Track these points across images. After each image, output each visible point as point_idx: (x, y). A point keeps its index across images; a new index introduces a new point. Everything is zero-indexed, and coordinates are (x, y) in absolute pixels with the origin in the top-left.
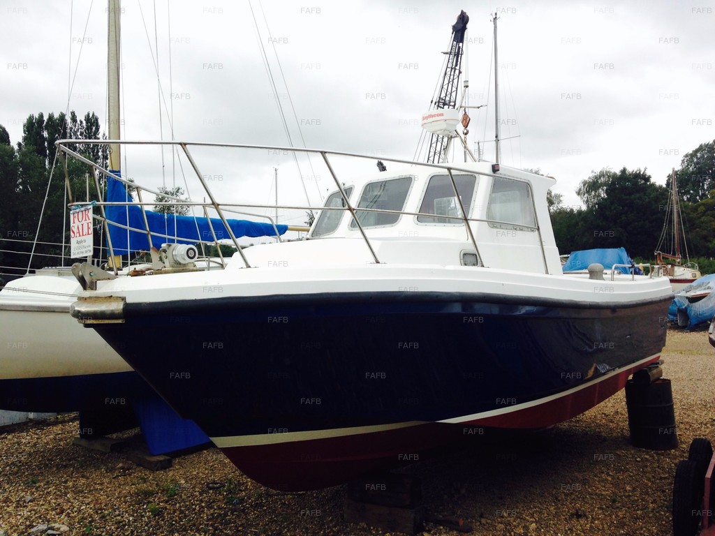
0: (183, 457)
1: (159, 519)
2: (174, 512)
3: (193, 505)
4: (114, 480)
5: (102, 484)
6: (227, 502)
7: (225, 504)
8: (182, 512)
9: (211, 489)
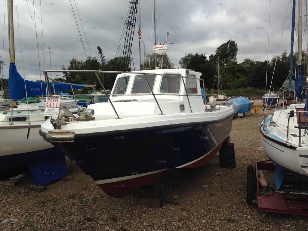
0: (49, 185)
1: (55, 212)
2: (60, 209)
3: (67, 205)
4: (23, 198)
5: (19, 200)
6: (81, 203)
7: (80, 203)
8: (63, 209)
9: (71, 198)
